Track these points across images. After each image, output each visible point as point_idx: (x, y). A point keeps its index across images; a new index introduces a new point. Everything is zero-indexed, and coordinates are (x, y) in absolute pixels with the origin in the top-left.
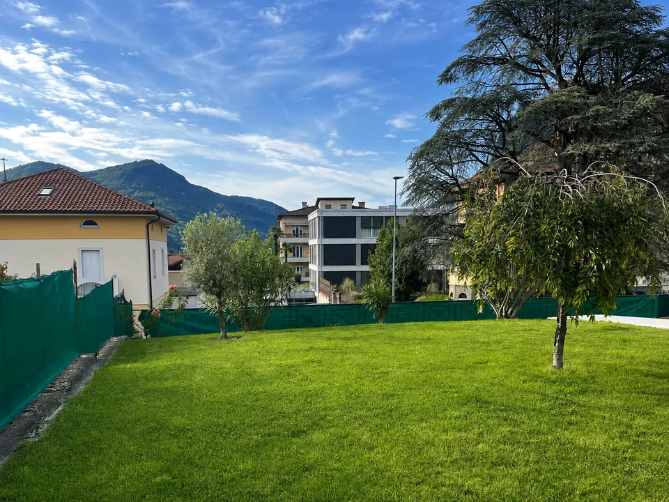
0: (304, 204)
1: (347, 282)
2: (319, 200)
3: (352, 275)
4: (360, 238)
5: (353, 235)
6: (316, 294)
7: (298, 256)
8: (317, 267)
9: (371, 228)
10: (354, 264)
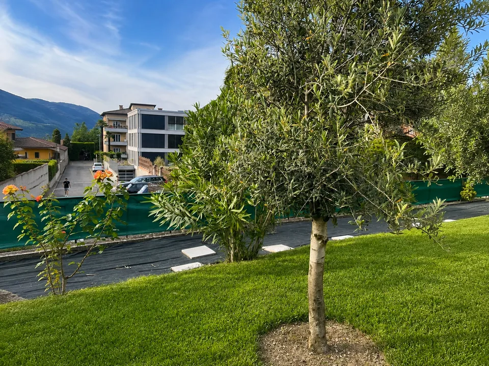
0: (121, 106)
1: (159, 159)
2: (132, 104)
3: (162, 155)
4: (167, 130)
5: (162, 127)
6: (136, 167)
7: (117, 141)
8: (137, 149)
9: (175, 124)
10: (163, 147)
